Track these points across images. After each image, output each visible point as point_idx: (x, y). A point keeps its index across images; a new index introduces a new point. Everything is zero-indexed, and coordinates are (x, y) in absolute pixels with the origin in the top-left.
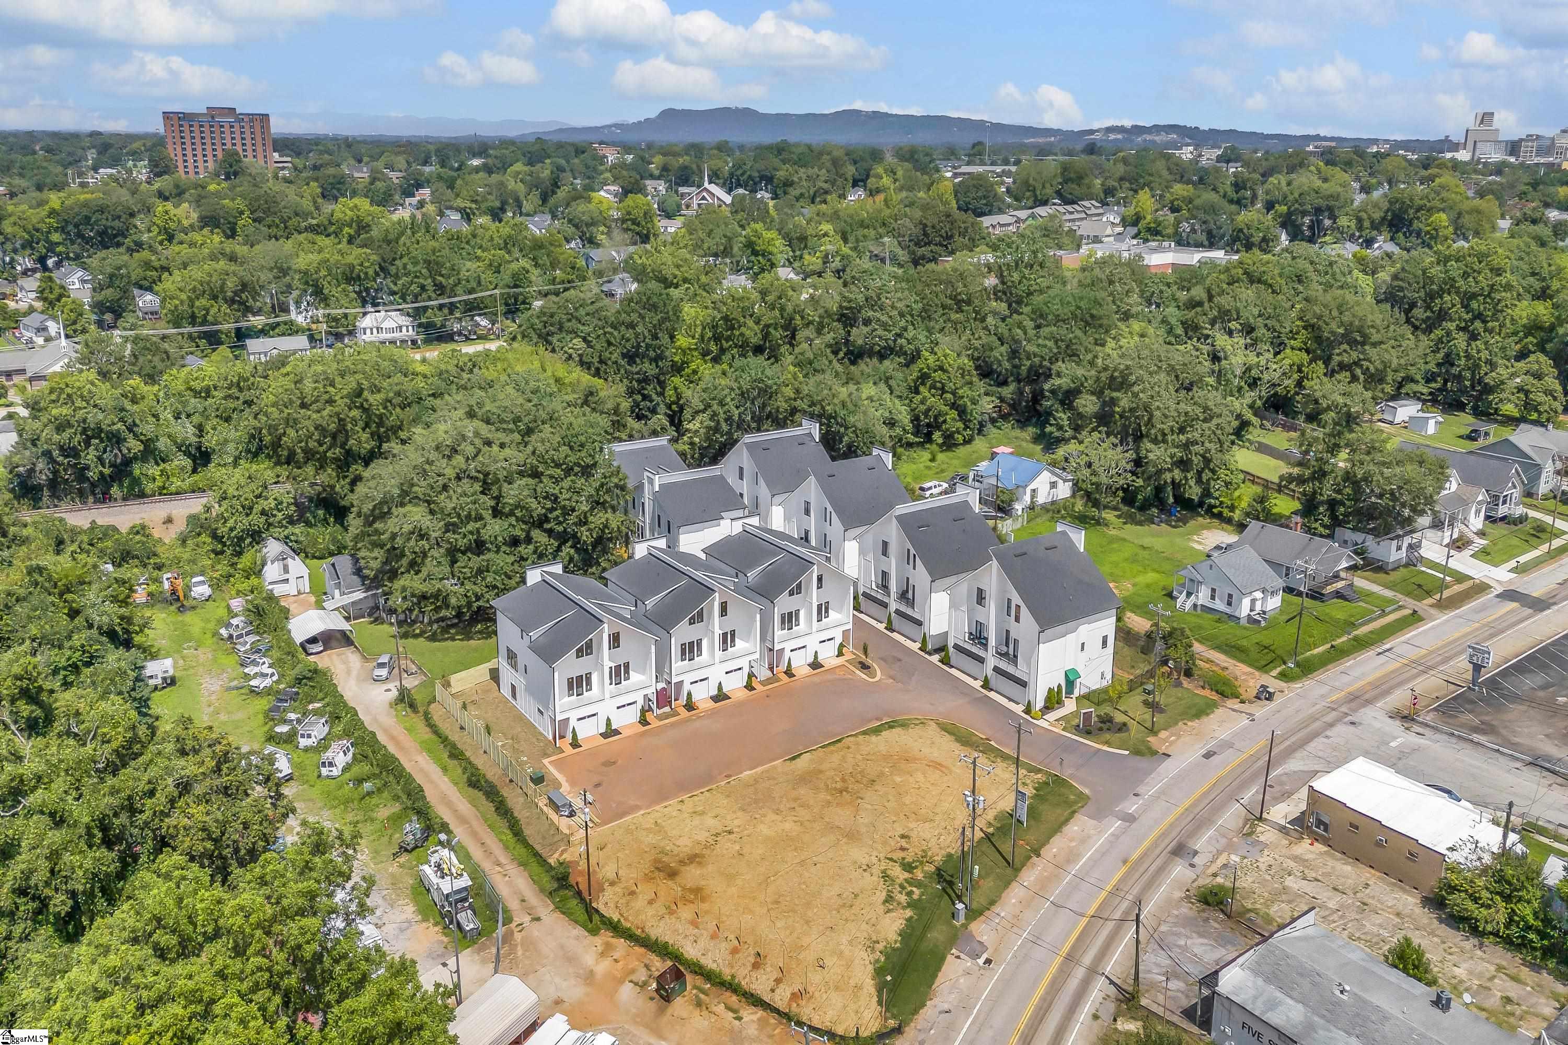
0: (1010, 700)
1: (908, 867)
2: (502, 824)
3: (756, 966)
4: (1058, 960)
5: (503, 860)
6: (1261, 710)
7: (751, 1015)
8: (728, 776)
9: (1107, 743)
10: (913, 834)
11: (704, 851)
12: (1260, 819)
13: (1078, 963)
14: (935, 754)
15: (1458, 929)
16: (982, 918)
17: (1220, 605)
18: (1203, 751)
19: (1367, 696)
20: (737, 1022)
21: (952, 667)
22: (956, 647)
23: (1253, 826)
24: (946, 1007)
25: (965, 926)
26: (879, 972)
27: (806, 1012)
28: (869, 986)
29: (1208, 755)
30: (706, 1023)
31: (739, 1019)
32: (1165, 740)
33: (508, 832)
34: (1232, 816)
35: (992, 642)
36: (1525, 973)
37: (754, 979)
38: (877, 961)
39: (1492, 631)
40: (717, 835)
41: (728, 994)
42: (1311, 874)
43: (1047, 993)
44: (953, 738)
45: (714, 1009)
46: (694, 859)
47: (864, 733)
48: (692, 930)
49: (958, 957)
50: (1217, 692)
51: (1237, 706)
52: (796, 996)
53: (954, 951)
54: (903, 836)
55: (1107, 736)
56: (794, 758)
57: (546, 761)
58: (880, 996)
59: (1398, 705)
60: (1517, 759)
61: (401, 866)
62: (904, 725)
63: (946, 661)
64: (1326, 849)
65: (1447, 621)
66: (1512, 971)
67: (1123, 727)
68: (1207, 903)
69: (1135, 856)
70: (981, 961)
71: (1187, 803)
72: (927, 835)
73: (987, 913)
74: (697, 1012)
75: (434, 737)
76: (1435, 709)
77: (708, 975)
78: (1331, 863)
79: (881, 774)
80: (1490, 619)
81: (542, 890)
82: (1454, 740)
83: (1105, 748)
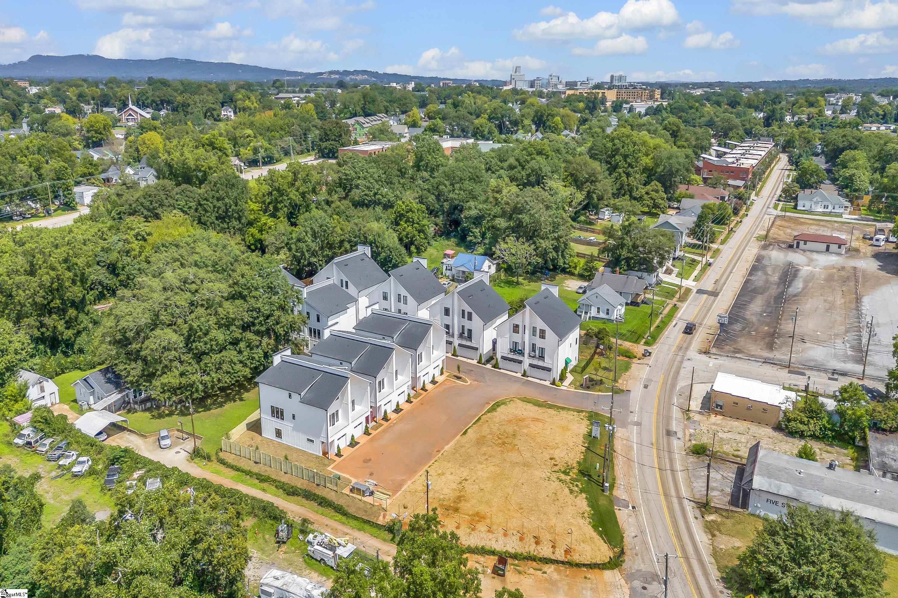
0: (541, 380)
1: (566, 473)
2: (330, 512)
3: (537, 543)
4: (662, 497)
5: (346, 530)
6: (651, 360)
7: (550, 569)
8: (438, 451)
9: (600, 391)
10: (556, 456)
11: (462, 493)
12: (688, 410)
13: (671, 496)
14: (532, 415)
15: (795, 437)
16: (615, 488)
17: (602, 315)
18: (642, 386)
19: (685, 346)
20: (545, 575)
21: (500, 369)
22: (503, 358)
23: (687, 415)
24: (633, 534)
25: (611, 494)
26: (595, 527)
27: (576, 558)
28: (594, 535)
29: (646, 387)
30: (531, 580)
31: (545, 573)
32: (622, 384)
33: (337, 514)
34: (676, 413)
35: (527, 352)
36: (829, 448)
37: (540, 551)
38: (590, 522)
39: (706, 309)
40: (460, 483)
41: (530, 562)
42: (726, 430)
43: (670, 513)
44: (531, 405)
45: (528, 572)
46: (459, 499)
47: (489, 411)
48: (491, 536)
49: (620, 510)
50: (626, 356)
51: (638, 362)
52: (567, 552)
53: (615, 507)
54: (551, 459)
55: (598, 387)
56: (465, 433)
57: (329, 468)
58: (603, 539)
59: (698, 347)
60: (758, 361)
61: (285, 553)
62: (504, 403)
63: (496, 366)
64: (722, 417)
65: (687, 307)
66: (825, 449)
67: (601, 382)
68: (698, 453)
69: (654, 441)
70: (631, 508)
71: (655, 411)
72: (562, 455)
73: (615, 485)
74: (522, 577)
75: (236, 473)
76: (713, 347)
77: (515, 556)
78: (729, 423)
79: (515, 431)
80: (702, 303)
81: (385, 540)
82: (729, 358)
83: (600, 393)
